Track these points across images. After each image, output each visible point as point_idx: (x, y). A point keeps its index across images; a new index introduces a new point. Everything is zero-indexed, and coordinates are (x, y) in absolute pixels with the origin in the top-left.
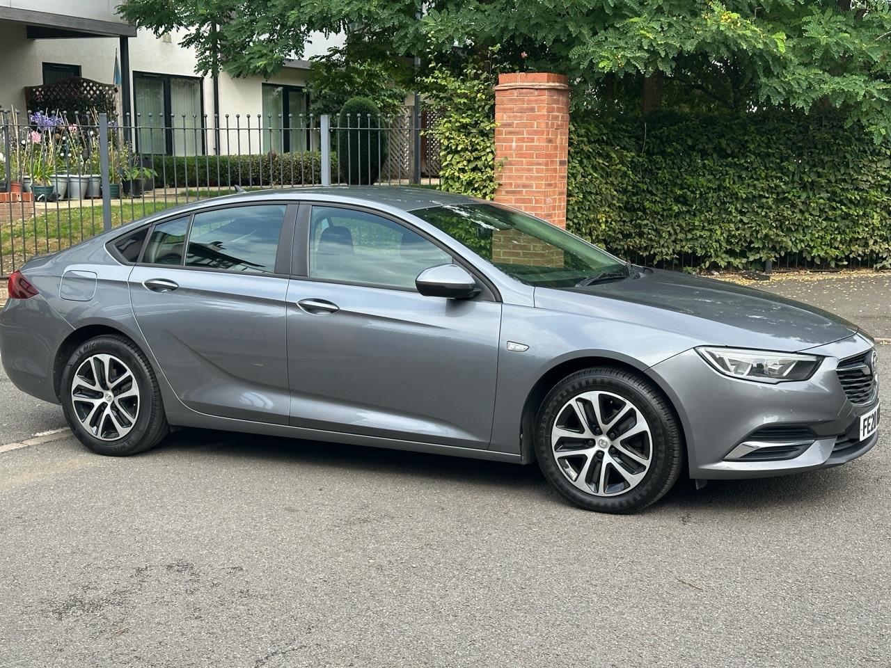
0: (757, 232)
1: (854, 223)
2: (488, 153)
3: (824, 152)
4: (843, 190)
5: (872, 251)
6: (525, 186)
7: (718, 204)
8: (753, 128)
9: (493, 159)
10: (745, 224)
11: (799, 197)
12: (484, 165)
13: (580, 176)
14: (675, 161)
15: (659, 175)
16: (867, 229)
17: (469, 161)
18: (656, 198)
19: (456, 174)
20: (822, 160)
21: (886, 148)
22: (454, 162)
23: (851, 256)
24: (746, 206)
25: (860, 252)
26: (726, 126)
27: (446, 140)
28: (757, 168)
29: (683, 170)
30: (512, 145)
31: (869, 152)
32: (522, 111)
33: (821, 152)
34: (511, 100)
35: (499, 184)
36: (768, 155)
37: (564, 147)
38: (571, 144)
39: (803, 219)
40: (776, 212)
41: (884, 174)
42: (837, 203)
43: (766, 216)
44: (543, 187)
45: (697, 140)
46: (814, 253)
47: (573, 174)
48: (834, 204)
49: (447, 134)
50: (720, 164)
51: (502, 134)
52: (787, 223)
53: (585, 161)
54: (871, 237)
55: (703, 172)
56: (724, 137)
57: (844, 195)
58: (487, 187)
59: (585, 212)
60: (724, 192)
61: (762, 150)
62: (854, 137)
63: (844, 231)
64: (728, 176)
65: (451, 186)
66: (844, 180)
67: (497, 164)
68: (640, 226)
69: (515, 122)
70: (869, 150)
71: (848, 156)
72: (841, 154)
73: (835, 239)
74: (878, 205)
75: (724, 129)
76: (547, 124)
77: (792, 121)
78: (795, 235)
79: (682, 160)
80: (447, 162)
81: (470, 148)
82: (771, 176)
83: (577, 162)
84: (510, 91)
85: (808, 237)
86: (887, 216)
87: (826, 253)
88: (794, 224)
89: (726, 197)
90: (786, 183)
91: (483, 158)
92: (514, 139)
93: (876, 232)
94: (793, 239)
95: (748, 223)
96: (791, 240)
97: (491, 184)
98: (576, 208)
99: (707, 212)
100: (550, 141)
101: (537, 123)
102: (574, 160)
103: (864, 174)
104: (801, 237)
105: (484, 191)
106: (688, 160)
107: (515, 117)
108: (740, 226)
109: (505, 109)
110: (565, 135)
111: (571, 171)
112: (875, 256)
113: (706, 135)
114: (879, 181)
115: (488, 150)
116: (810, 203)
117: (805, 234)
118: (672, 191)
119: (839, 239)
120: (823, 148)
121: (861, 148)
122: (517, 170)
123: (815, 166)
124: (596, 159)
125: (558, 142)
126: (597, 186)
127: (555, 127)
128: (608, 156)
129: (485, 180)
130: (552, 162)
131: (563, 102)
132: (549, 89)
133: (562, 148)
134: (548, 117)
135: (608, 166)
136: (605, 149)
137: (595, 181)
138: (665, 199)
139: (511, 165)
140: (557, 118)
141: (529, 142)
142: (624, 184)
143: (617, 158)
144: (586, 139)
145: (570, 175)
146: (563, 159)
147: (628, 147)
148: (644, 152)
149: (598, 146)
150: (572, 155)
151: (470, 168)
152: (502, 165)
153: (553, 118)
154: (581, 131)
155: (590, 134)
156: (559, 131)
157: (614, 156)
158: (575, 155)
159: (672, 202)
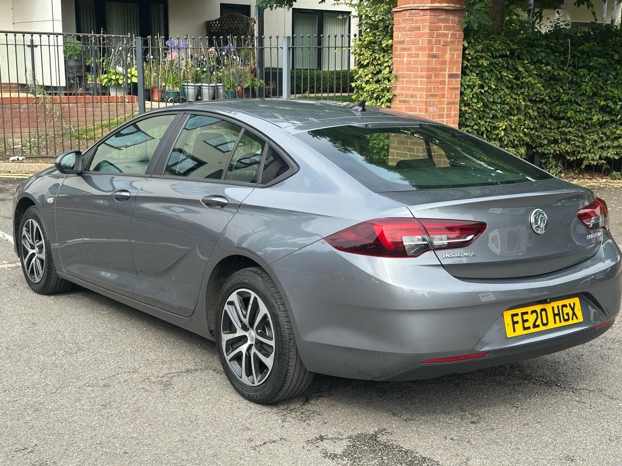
2: (386, 67)
6: (412, 96)
9: (390, 72)
12: (383, 78)
13: (477, 87)
14: (601, 74)
15: (583, 86)
17: (373, 74)
18: (581, 108)
19: (364, 85)
22: (363, 75)
27: (358, 56)
29: (609, 82)
30: (403, 61)
32: (412, 29)
34: (404, 20)
35: (394, 95)
37: (457, 62)
38: (465, 59)
44: (425, 97)
47: (469, 86)
49: (358, 51)
51: (397, 50)
53: (487, 74)
59: (488, 120)
67: (392, 77)
68: (566, 134)
69: (407, 39)
76: (430, 42)
79: (608, 74)
80: (359, 75)
81: (374, 63)
83: (475, 75)
84: (403, 12)
91: (383, 72)
92: (406, 55)
97: (388, 94)
98: (475, 116)
100: (435, 56)
101: (422, 40)
102: (473, 74)
105: (381, 101)
107: (407, 35)
109: (400, 28)
110: (456, 50)
111: (467, 83)
115: (386, 64)
118: (596, 102)
122: (407, 82)
124: (500, 72)
125: (448, 57)
126: (502, 97)
127: (442, 44)
128: (517, 70)
129: (383, 90)
130: (437, 76)
131: (453, 22)
132: (431, 10)
133: (452, 62)
134: (431, 35)
135: (517, 78)
136: (510, 63)
137: (500, 92)
138: (590, 109)
139: (403, 77)
140: (446, 35)
141: (416, 57)
142: (543, 95)
143: (525, 71)
144: (489, 54)
145: (466, 87)
146: (455, 72)
147: (544, 61)
148: (569, 66)
149: (501, 61)
150: (469, 69)
151: (374, 80)
152: (396, 77)
153: (438, 35)
154: (480, 47)
155: (493, 49)
156: (448, 48)
157: (521, 69)
158: (474, 69)
159: (596, 111)
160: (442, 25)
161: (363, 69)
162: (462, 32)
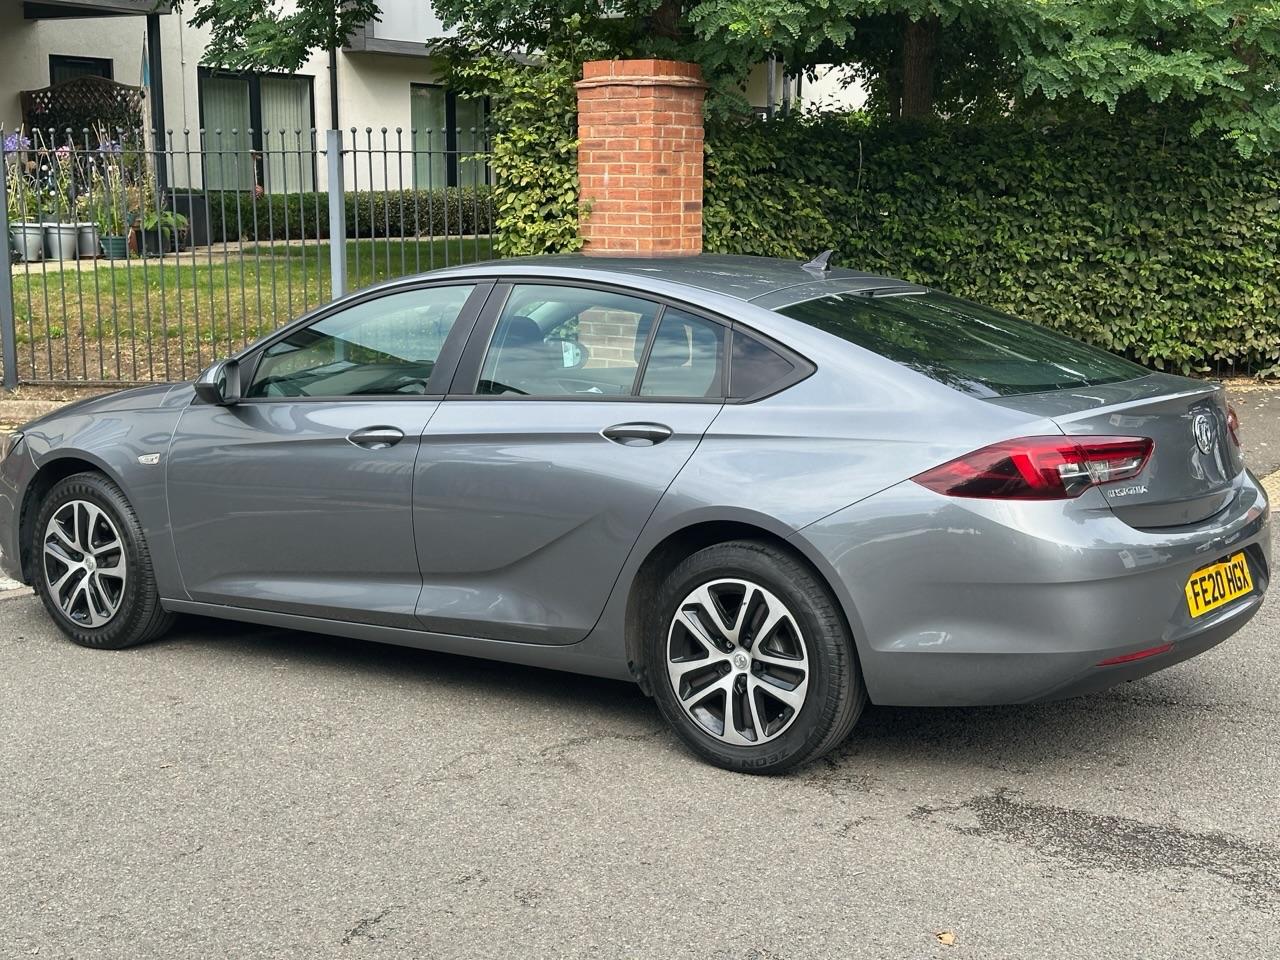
0: (1054, 317)
1: (1220, 302)
2: (566, 191)
3: (1163, 186)
4: (1196, 248)
5: (1253, 350)
6: (623, 245)
7: (988, 272)
8: (1042, 148)
9: (576, 200)
10: (1032, 304)
11: (1122, 261)
12: (562, 210)
13: (728, 227)
14: (913, 202)
15: (886, 224)
16: (1241, 313)
17: (540, 204)
18: (883, 262)
19: (521, 224)
20: (1160, 201)
21: (1270, 179)
22: (517, 205)
23: (1217, 357)
24: (1032, 275)
25: (1232, 351)
26: (998, 145)
27: (505, 170)
28: (1049, 213)
29: (926, 216)
30: (602, 180)
31: (1240, 185)
32: (617, 122)
33: (1159, 186)
34: (600, 105)
35: (586, 242)
36: (1068, 192)
37: (695, 182)
38: (708, 175)
39: (1130, 296)
40: (1084, 286)
41: (1267, 221)
42: (1187, 269)
43: (1067, 291)
45: (949, 168)
46: (1153, 351)
47: (715, 225)
48: (1182, 272)
49: (506, 160)
50: (987, 206)
51: (589, 159)
52: (1102, 302)
53: (740, 204)
54: (1250, 325)
55: (959, 221)
56: (993, 162)
57: (1199, 256)
58: (566, 246)
60: (995, 252)
61: (1057, 183)
62: (1216, 161)
63: (1203, 316)
64: (1000, 227)
65: (515, 244)
66: (1198, 233)
67: (581, 209)
69: (608, 140)
70: (1242, 182)
71: (1204, 192)
72: (1193, 191)
73: (1189, 330)
74: (1260, 273)
75: (996, 150)
76: (655, 144)
77: (1110, 136)
78: (1118, 322)
79: (925, 201)
80: (508, 205)
81: (541, 184)
82: (1074, 226)
83: (723, 205)
84: (598, 89)
85: (1140, 327)
86: (1276, 292)
87: (1173, 351)
88: (1115, 305)
89: (999, 260)
90: (1098, 238)
91: (561, 200)
92: (607, 169)
93: (1258, 317)
94: (1116, 329)
95: (1037, 303)
96: (1111, 331)
97: (573, 241)
99: (969, 284)
100: (663, 171)
101: (640, 141)
102: (719, 202)
103: (1234, 222)
104: (1128, 326)
106: (934, 201)
107: (607, 131)
108: (1025, 307)
109: (591, 119)
110: (695, 160)
111: (711, 219)
112: (1259, 356)
113: (963, 160)
114: (1260, 234)
115: (566, 186)
116: (1140, 269)
117: (1135, 322)
118: (908, 252)
119: (1194, 329)
120: (1163, 180)
121: (1228, 180)
122: (612, 219)
123: (1148, 209)
124: (761, 200)
125: (682, 173)
126: (765, 243)
127: (673, 149)
128: (785, 194)
129: (563, 235)
130: (668, 206)
131: (689, 108)
132: (657, 86)
133: (689, 182)
134: (657, 133)
135: (786, 211)
136: (777, 184)
137: (761, 236)
138: (898, 263)
139: (602, 209)
140: (678, 133)
141: (628, 173)
142: (823, 239)
143: (801, 198)
144: (742, 167)
145: (710, 227)
146: (693, 200)
147: (825, 180)
148: (860, 188)
149: (763, 179)
150: (713, 193)
151: (542, 214)
152: (589, 210)
153: (668, 133)
154: (730, 155)
155: (749, 159)
156: (682, 155)
157: (795, 194)
158: (721, 194)
159: (908, 268)
160: (673, 114)
161: (515, 195)
162: (701, 128)
